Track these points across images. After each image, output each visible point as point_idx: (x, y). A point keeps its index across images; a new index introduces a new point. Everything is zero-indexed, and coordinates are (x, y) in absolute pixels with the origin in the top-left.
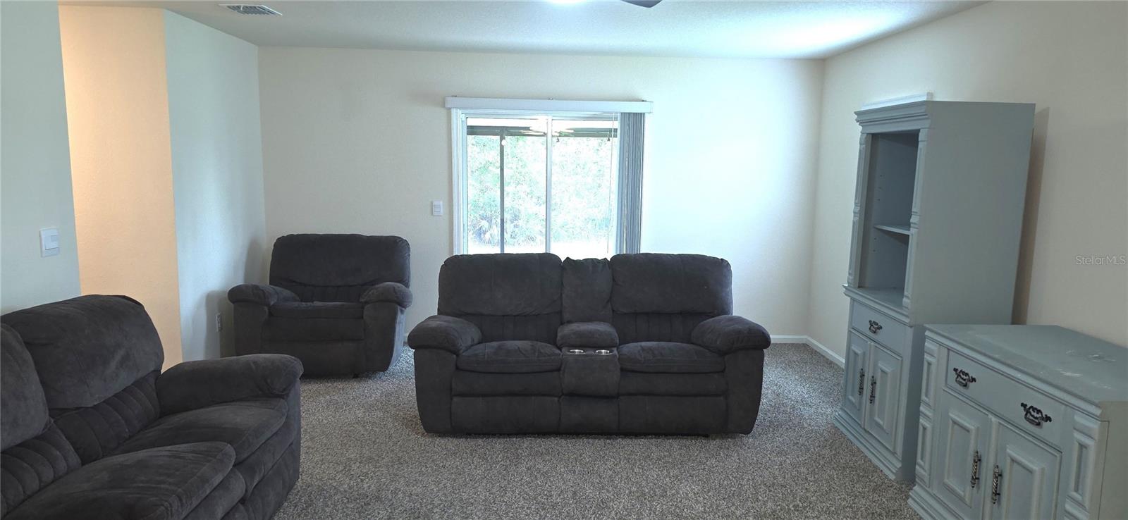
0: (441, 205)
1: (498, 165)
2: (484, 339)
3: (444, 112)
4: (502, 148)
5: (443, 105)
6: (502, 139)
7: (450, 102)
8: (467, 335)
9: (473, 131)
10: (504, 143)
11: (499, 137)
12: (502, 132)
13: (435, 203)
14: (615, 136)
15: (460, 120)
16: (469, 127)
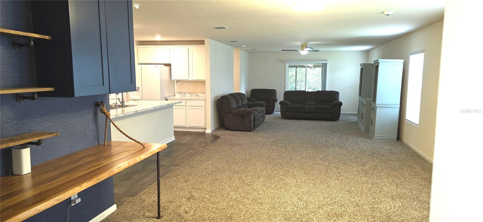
0: (283, 83)
1: (295, 76)
2: (292, 104)
3: (284, 64)
4: (296, 71)
5: (284, 63)
6: (296, 68)
7: (285, 62)
8: (289, 103)
9: (290, 67)
10: (297, 69)
11: (295, 68)
12: (296, 67)
13: (282, 83)
14: (321, 67)
15: (287, 65)
16: (289, 66)
